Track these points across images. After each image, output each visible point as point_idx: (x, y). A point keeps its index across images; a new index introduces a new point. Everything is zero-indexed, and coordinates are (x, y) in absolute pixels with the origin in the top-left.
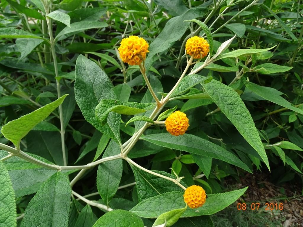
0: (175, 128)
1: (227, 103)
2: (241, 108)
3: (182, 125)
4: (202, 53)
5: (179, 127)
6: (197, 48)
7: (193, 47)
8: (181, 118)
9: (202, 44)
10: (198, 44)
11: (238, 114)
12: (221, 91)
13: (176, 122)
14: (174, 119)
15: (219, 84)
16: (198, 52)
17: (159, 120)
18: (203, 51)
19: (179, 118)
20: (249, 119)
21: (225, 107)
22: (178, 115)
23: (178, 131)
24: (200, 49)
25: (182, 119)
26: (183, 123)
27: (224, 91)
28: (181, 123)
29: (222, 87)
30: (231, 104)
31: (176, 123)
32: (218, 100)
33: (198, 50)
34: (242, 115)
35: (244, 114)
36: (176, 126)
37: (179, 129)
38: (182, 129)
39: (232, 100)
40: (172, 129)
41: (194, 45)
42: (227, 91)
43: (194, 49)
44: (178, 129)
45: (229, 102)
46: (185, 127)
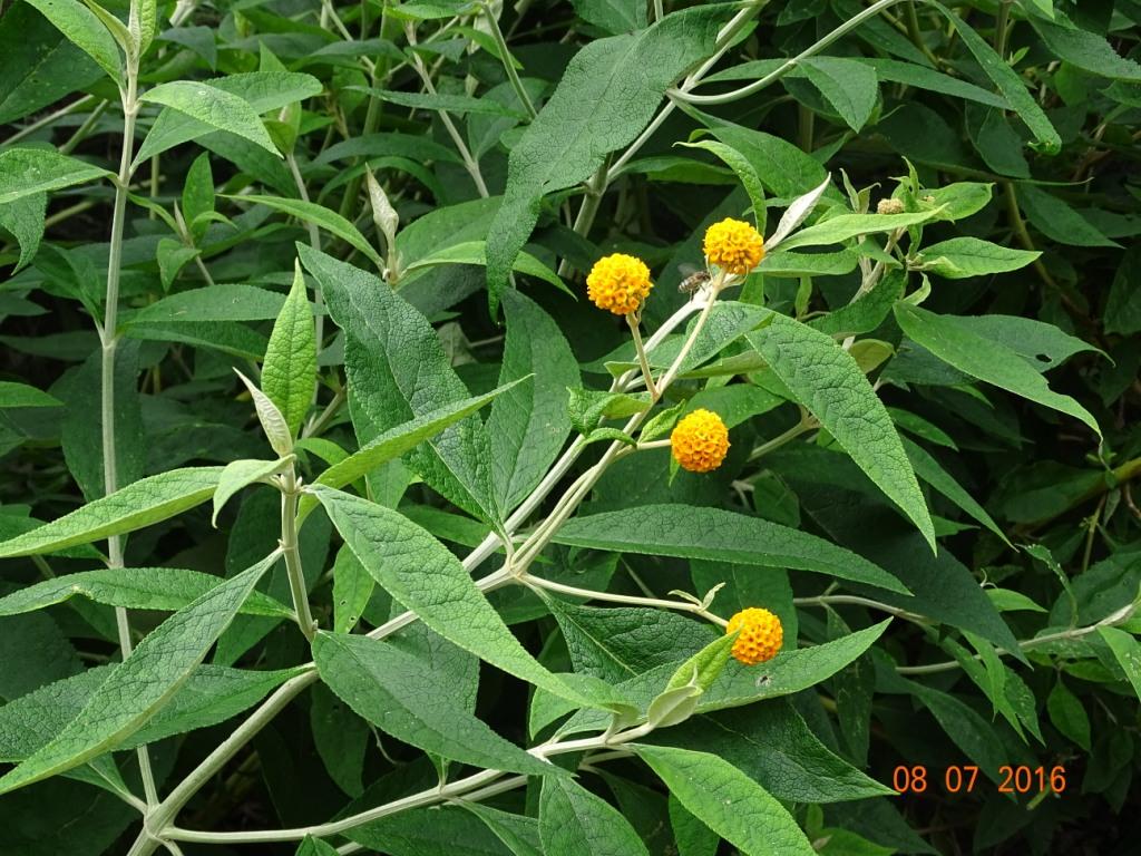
0: (698, 449)
1: (820, 383)
2: (861, 396)
3: (715, 441)
4: (747, 262)
5: (708, 447)
6: (735, 253)
7: (726, 249)
8: (711, 426)
9: (747, 244)
10: (738, 241)
11: (852, 415)
12: (799, 348)
13: (702, 435)
14: (696, 429)
15: (792, 325)
16: (737, 261)
17: (646, 439)
18: (749, 258)
19: (707, 424)
20: (885, 428)
21: (815, 397)
22: (703, 418)
23: (707, 457)
24: (742, 255)
25: (715, 428)
26: (717, 437)
27: (811, 348)
28: (712, 437)
29: (804, 336)
30: (830, 385)
31: (703, 438)
32: (792, 375)
33: (737, 256)
34: (865, 416)
35: (869, 415)
36: (704, 445)
37: (710, 451)
38: (714, 452)
39: (834, 373)
40: (691, 452)
41: (729, 245)
42: (820, 348)
43: (728, 254)
44: (707, 453)
45: (826, 380)
46: (723, 447)
